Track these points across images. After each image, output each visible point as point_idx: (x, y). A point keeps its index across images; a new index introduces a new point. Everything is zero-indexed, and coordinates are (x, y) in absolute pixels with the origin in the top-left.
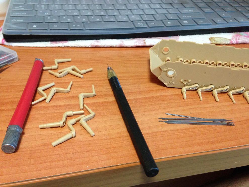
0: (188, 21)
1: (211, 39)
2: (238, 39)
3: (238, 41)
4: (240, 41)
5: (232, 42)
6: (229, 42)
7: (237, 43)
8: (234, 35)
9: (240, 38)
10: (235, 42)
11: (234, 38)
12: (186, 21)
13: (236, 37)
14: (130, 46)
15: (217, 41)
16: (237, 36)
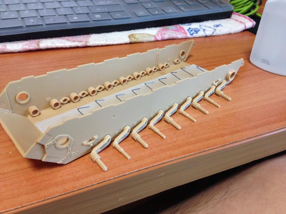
0: (101, 15)
1: (131, 36)
2: (164, 34)
3: (164, 37)
4: (166, 37)
5: (156, 38)
6: (153, 39)
7: (163, 39)
8: (160, 29)
9: (166, 33)
10: (160, 38)
11: (159, 33)
12: (99, 15)
13: (161, 32)
14: (17, 51)
15: (137, 39)
16: (163, 30)
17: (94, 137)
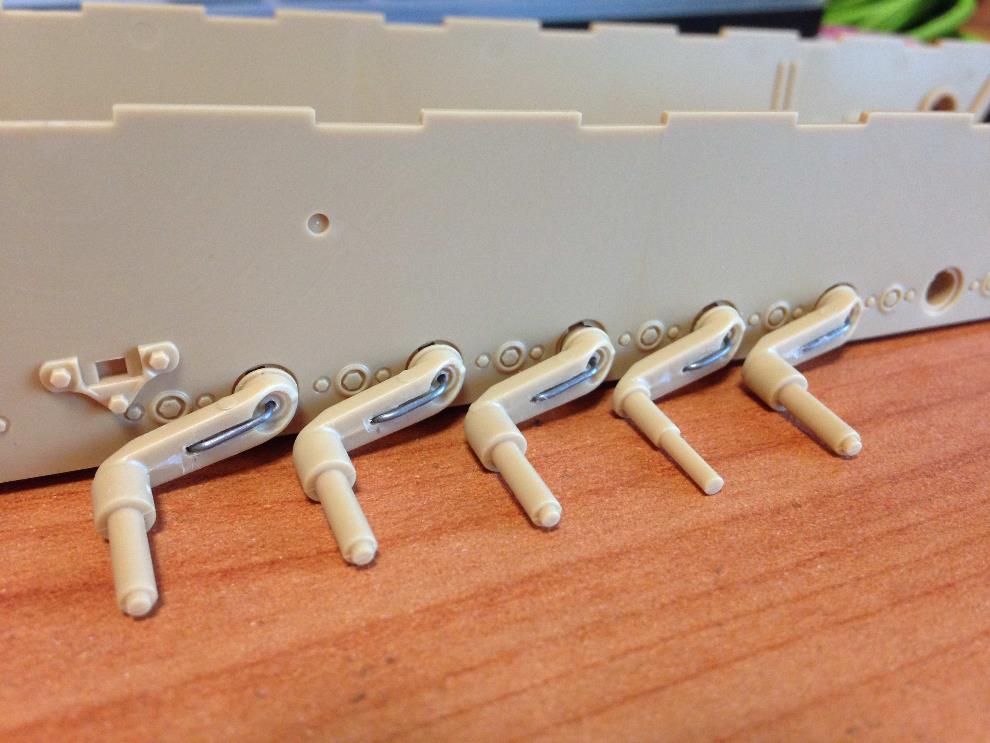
17: (143, 350)
